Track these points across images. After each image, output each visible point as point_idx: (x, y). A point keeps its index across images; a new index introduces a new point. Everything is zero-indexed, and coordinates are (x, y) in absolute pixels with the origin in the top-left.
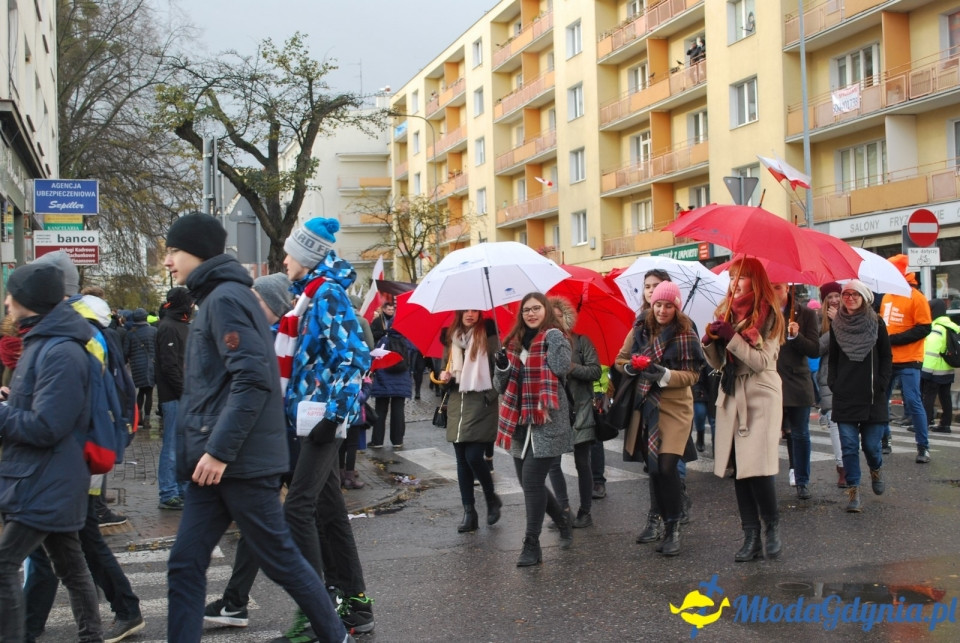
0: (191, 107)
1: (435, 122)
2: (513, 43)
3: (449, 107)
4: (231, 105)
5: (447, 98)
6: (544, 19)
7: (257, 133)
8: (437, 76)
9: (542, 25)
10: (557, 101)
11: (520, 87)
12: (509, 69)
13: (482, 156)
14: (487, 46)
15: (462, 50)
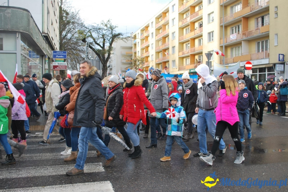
0: (85, 35)
1: (142, 40)
2: (160, 22)
3: (146, 37)
4: (95, 35)
5: (145, 34)
6: (167, 17)
7: (100, 41)
8: (143, 30)
9: (167, 18)
10: (169, 36)
11: (161, 32)
12: (159, 28)
13: (152, 48)
14: (154, 23)
15: (149, 24)
